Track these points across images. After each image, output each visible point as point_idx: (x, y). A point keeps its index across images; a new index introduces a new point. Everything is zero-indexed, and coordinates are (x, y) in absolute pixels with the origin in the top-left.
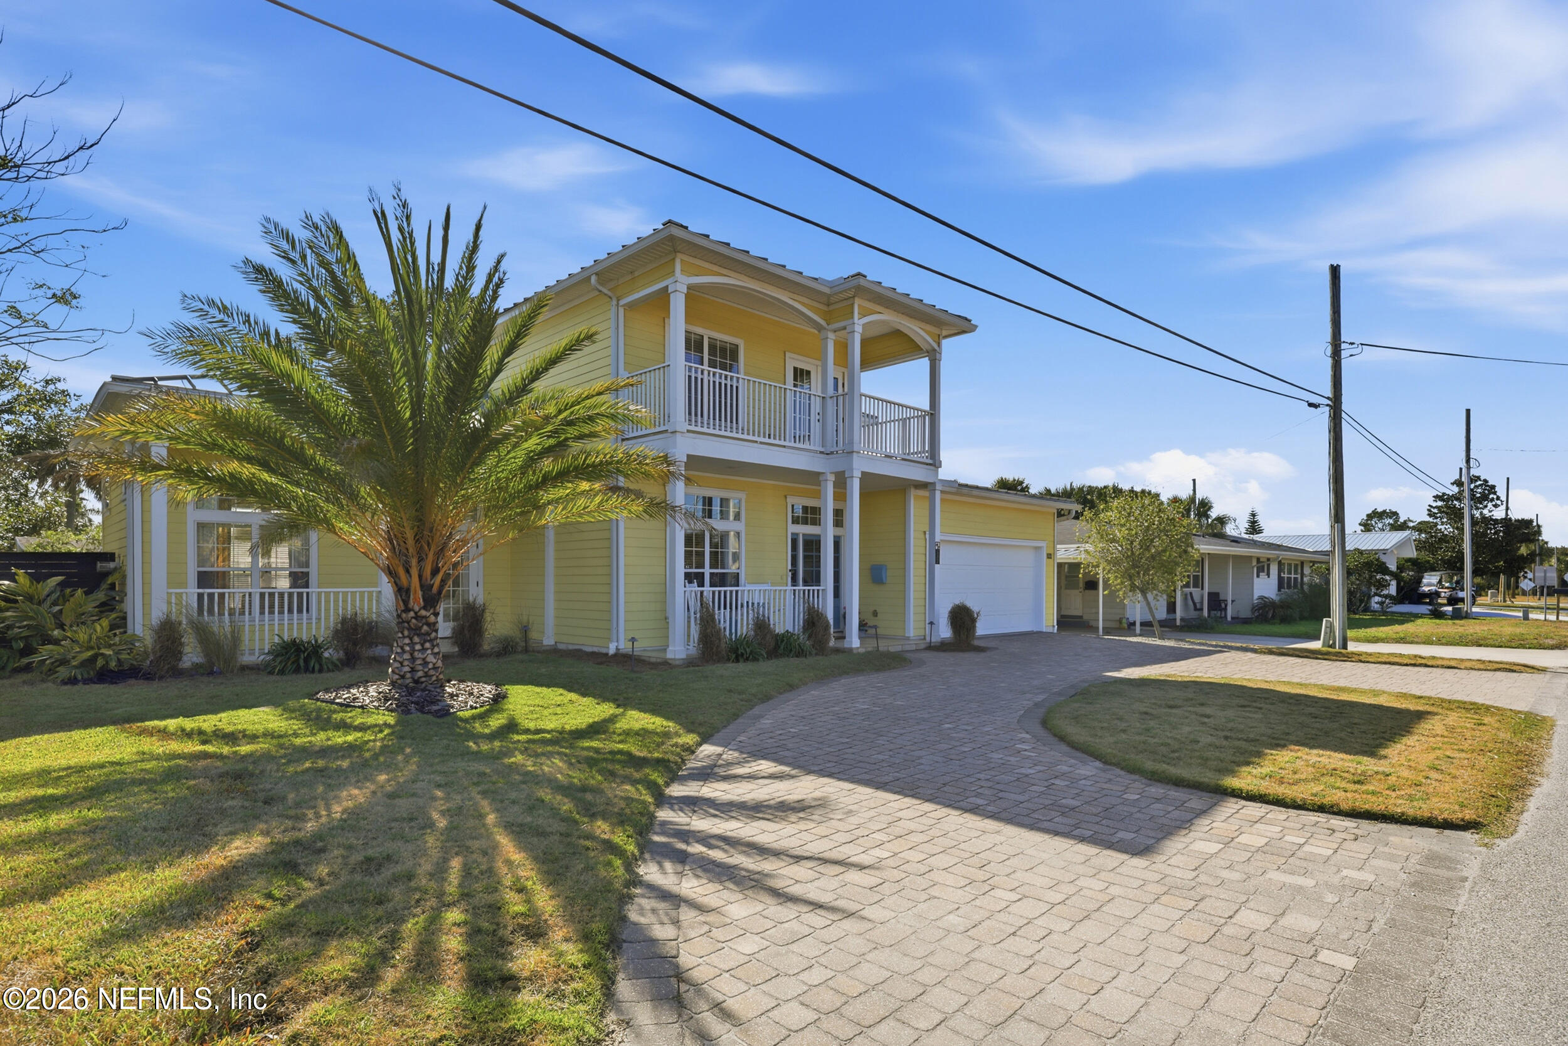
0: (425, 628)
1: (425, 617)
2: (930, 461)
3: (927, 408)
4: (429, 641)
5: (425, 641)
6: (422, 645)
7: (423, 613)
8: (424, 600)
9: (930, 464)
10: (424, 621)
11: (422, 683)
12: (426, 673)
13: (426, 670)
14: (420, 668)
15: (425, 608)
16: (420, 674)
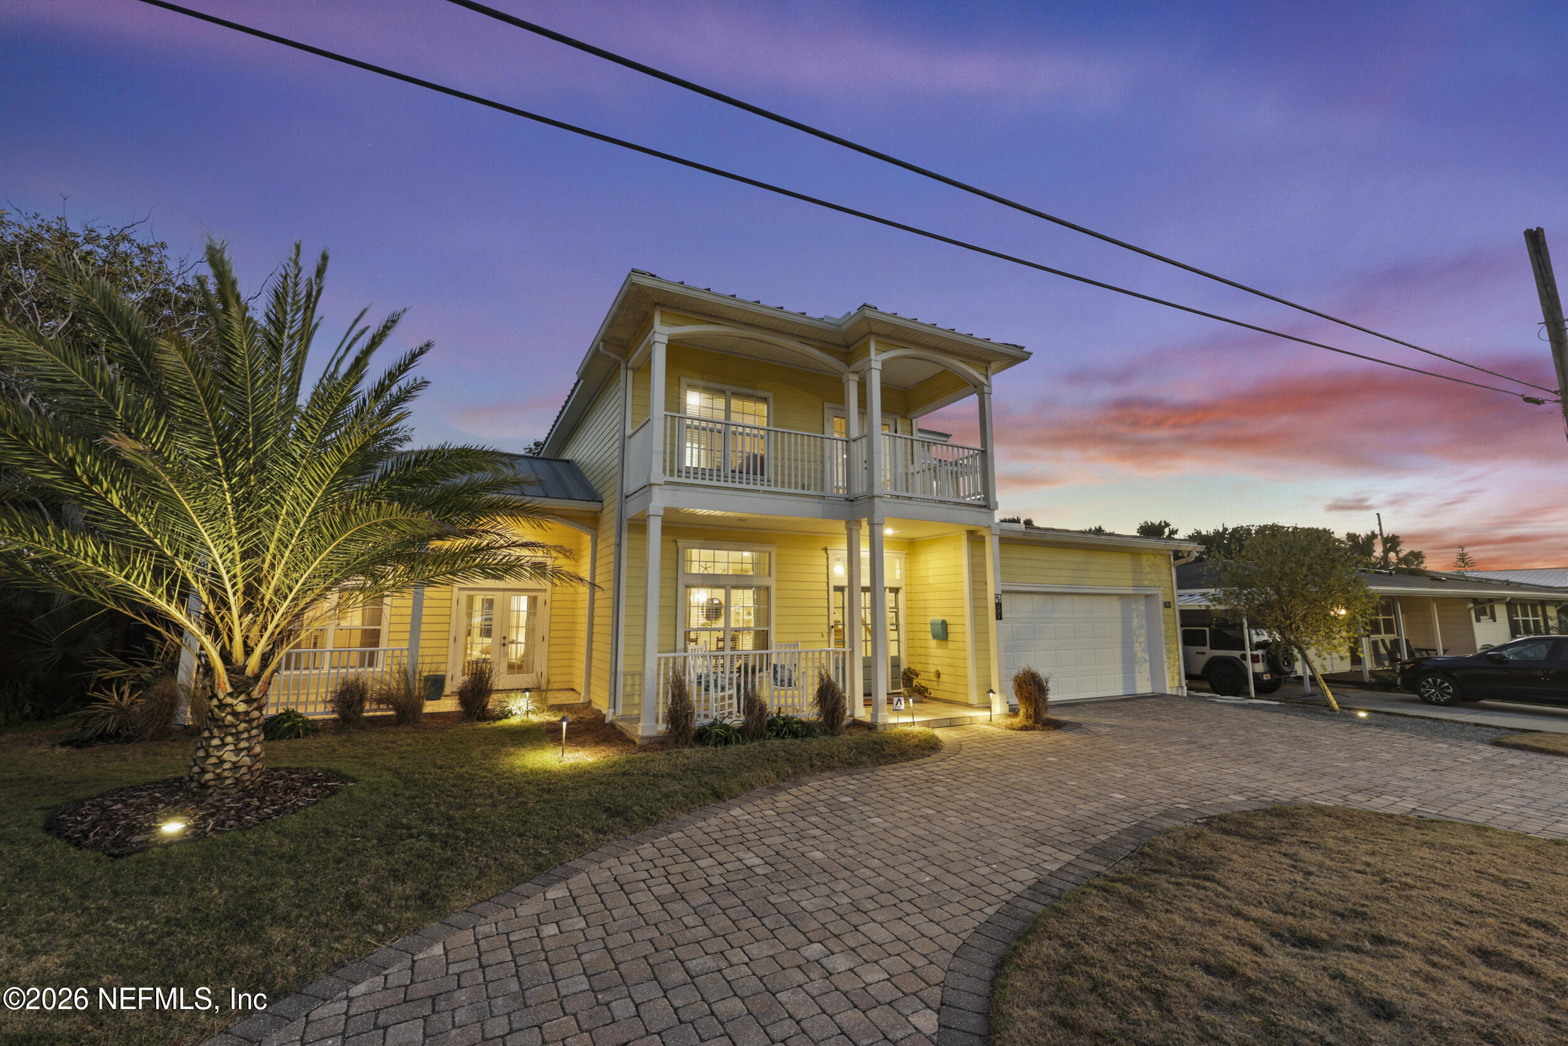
0: (229, 718)
1: (231, 705)
2: (982, 503)
3: (979, 446)
4: (232, 734)
5: (226, 735)
6: (222, 739)
7: (229, 700)
8: (232, 685)
9: (981, 506)
10: (229, 710)
11: (209, 787)
12: (218, 775)
13: (218, 771)
14: (211, 768)
15: (230, 695)
16: (209, 776)
